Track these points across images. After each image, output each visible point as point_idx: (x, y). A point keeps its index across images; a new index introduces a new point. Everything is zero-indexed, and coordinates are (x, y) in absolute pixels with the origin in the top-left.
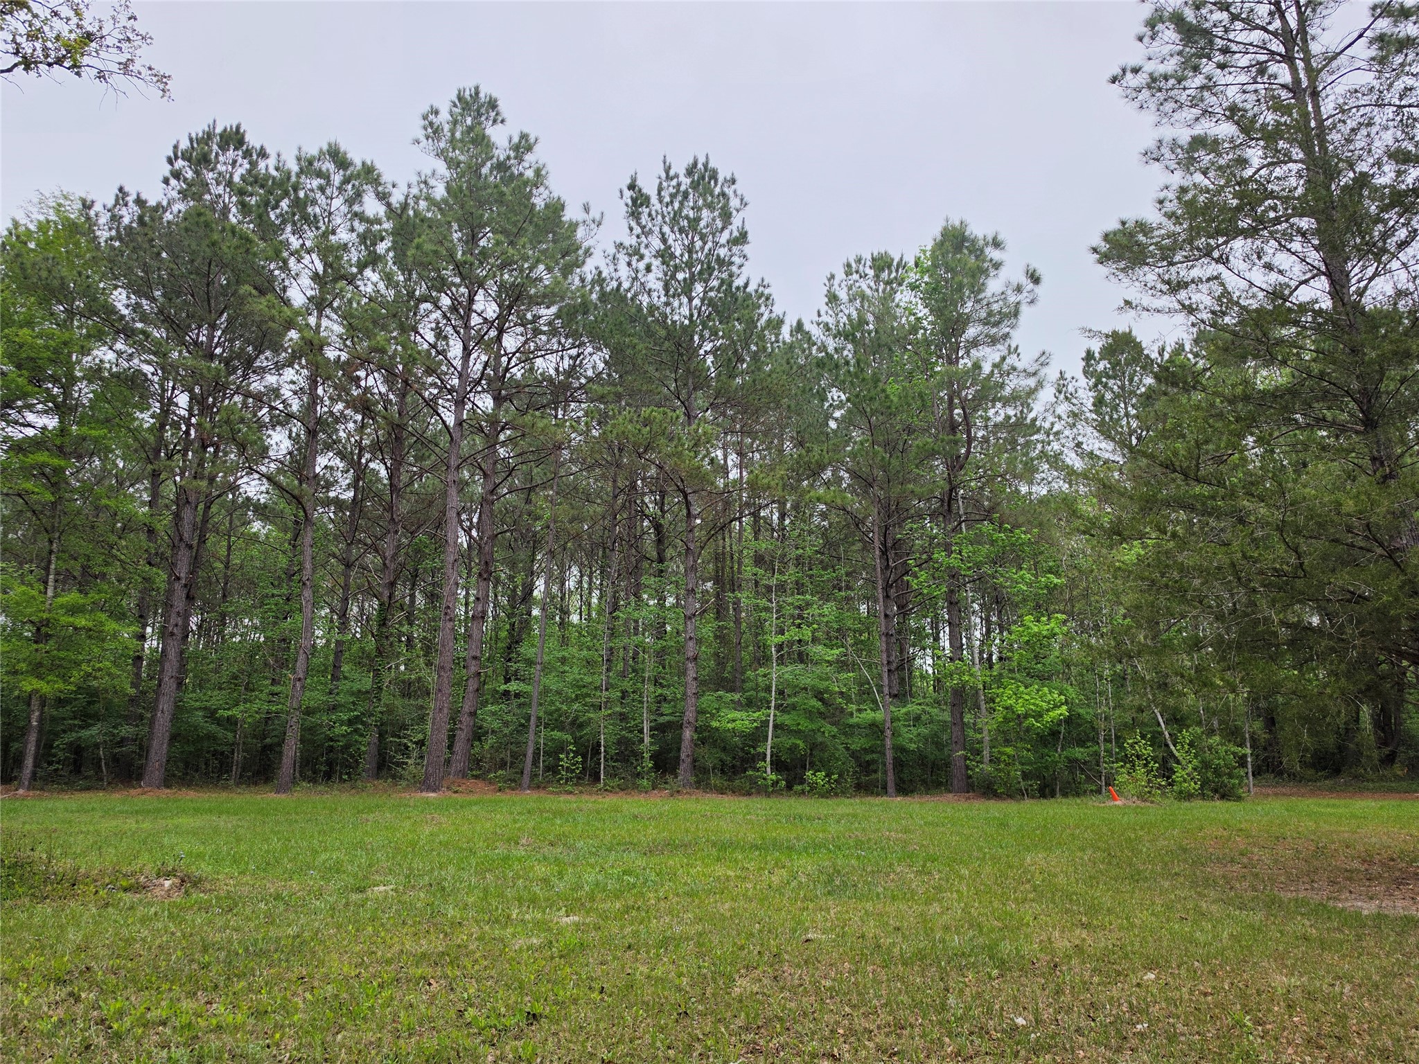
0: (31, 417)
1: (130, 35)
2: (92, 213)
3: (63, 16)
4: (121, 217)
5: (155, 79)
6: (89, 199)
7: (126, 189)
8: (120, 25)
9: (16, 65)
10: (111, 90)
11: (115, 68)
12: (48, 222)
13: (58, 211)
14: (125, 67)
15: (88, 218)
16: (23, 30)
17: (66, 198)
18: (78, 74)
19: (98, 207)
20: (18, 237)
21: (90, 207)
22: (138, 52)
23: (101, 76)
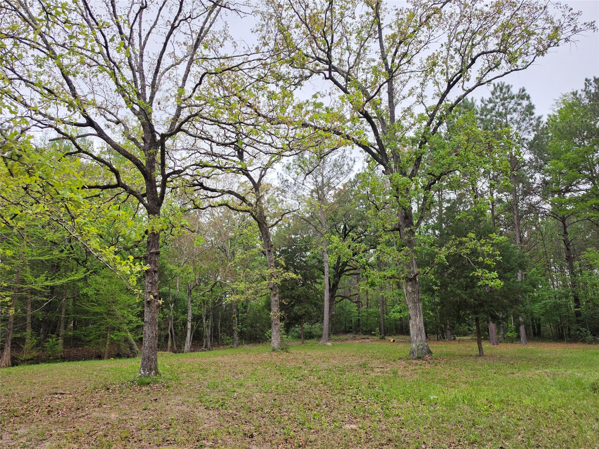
0: (581, 187)
1: (572, 17)
2: (578, 96)
3: (547, 27)
4: (590, 91)
5: (589, 27)
6: (575, 91)
7: (588, 79)
8: (567, 16)
9: (535, 58)
10: (572, 43)
11: (570, 33)
12: (561, 109)
13: (564, 103)
14: (574, 30)
15: (577, 98)
16: (536, 42)
17: (565, 96)
18: (558, 46)
19: (580, 92)
20: (552, 120)
21: (576, 94)
22: (577, 21)
23: (567, 40)
